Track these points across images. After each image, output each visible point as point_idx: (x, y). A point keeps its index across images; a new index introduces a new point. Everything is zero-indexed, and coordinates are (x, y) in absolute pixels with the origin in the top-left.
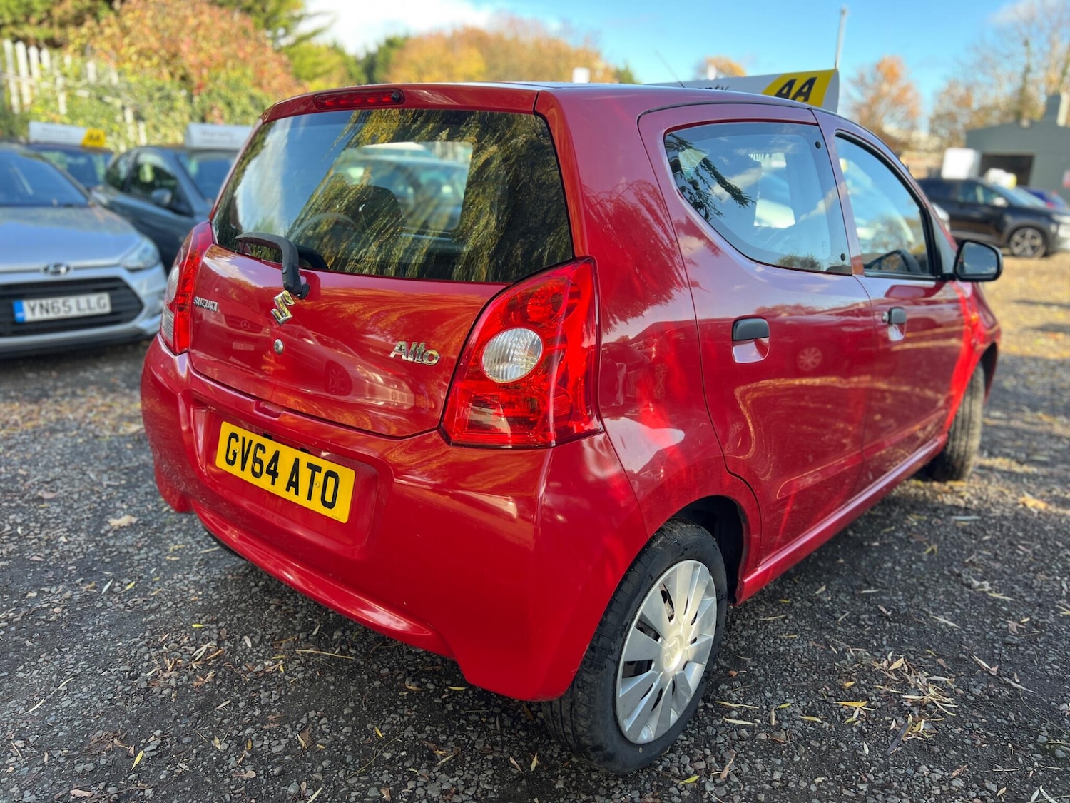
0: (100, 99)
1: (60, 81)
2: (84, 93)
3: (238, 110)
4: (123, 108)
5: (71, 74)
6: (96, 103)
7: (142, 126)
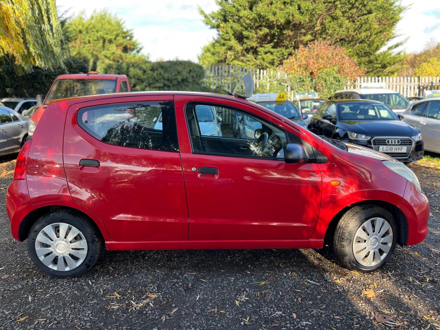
0: (280, 84)
1: (268, 79)
2: (275, 83)
3: (329, 83)
4: (287, 86)
5: (272, 77)
6: (279, 86)
7: (292, 91)
